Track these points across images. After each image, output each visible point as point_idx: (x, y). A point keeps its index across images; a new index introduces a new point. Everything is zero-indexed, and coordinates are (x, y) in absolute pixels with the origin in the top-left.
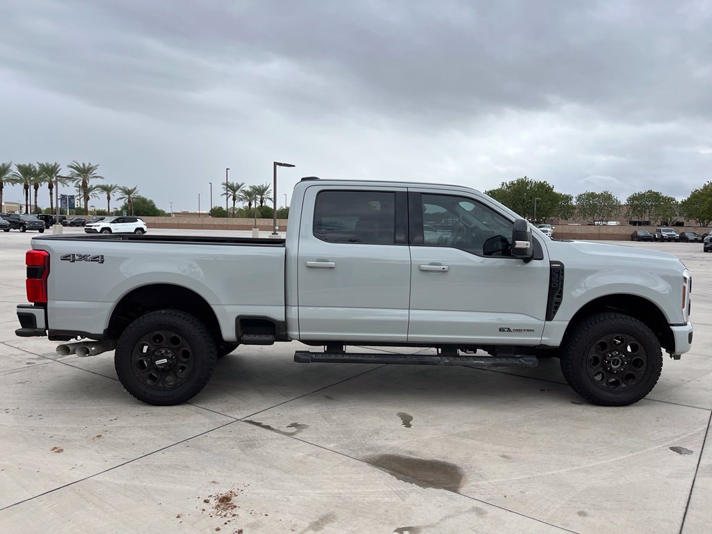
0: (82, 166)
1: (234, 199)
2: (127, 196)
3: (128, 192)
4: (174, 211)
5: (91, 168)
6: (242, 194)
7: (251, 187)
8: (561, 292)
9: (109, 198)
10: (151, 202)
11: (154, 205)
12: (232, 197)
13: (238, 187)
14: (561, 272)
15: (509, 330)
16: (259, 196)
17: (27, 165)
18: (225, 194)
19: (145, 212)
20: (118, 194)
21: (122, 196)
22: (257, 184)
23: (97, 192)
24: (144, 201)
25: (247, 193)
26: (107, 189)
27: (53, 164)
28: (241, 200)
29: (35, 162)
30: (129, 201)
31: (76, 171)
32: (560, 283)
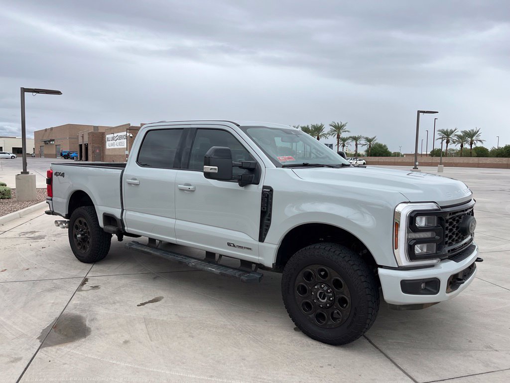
0: (337, 125)
1: (448, 142)
2: (369, 143)
3: (369, 140)
4: (405, 153)
5: (343, 125)
6: (455, 138)
7: (462, 132)
8: (270, 216)
9: (356, 145)
10: (385, 146)
11: (387, 149)
12: (445, 141)
13: (452, 132)
14: (270, 196)
15: (234, 246)
16: (469, 139)
17: (306, 126)
18: (440, 138)
19: (380, 154)
20: (363, 141)
21: (365, 143)
22: (468, 129)
23: (349, 141)
24: (380, 146)
25: (459, 137)
26: (355, 139)
27: (320, 125)
28: (454, 143)
29: (309, 124)
30: (370, 147)
31: (334, 129)
32: (269, 207)
